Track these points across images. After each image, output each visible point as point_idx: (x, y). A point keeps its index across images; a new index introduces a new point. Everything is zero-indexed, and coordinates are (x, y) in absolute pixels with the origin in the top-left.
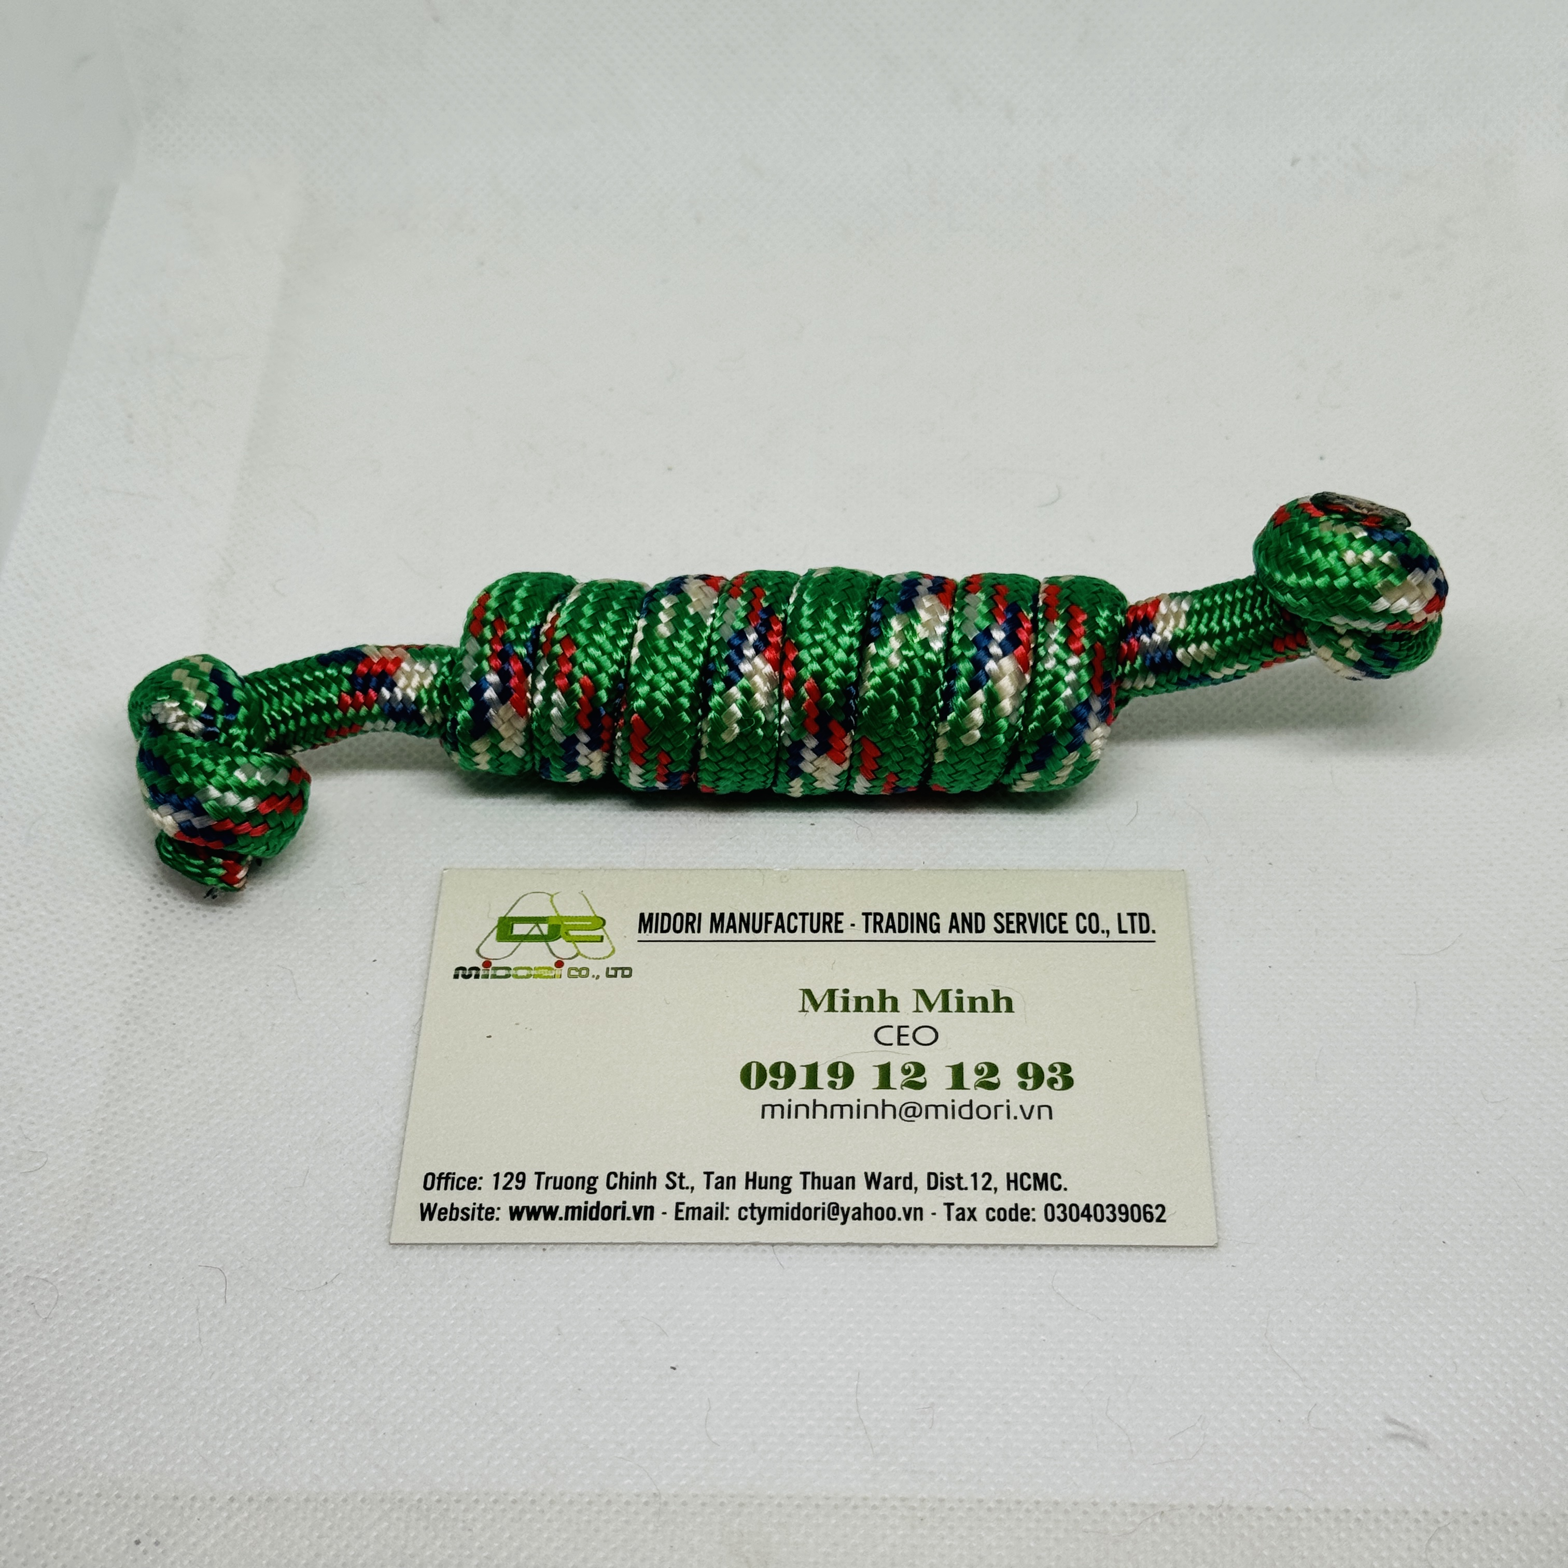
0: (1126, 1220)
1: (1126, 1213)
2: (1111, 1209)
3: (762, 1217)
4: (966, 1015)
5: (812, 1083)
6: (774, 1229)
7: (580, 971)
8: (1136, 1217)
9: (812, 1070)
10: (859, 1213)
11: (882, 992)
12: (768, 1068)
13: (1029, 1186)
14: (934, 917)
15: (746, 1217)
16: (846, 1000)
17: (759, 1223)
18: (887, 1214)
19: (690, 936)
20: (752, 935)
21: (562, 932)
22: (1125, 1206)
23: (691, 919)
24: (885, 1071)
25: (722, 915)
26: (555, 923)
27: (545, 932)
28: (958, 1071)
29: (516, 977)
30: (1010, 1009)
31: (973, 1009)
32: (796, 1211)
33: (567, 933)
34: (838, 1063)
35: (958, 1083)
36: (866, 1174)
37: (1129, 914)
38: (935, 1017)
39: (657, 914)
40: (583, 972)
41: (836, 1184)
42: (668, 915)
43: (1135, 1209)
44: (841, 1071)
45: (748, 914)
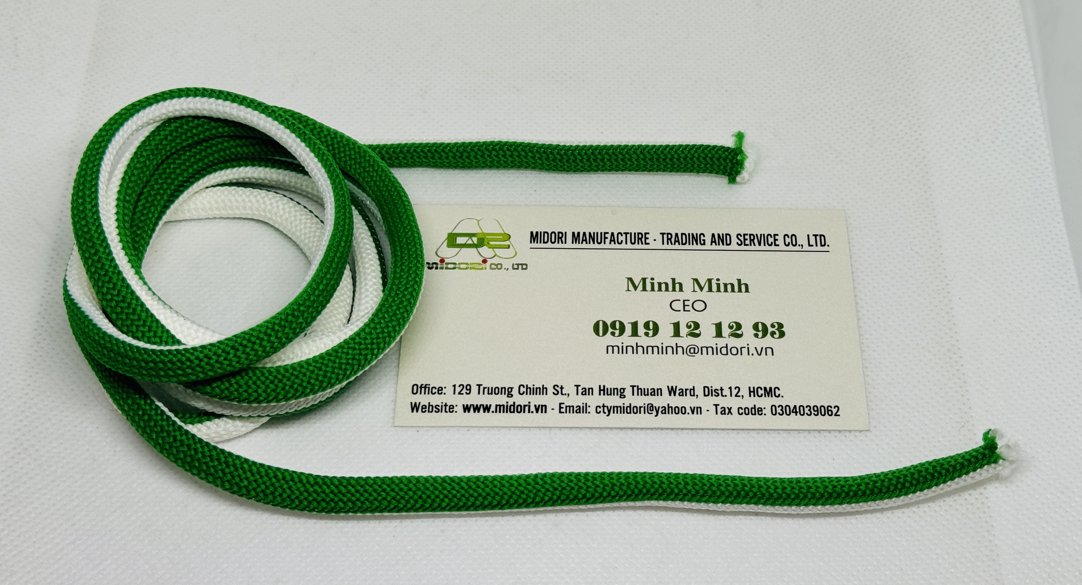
0: (817, 415)
1: (817, 411)
2: (808, 408)
3: (609, 411)
4: (722, 294)
5: (635, 333)
6: (617, 419)
7: (497, 265)
8: (823, 413)
9: (635, 325)
10: (665, 410)
11: (674, 280)
12: (609, 324)
13: (762, 395)
14: (702, 236)
15: (600, 412)
16: (653, 284)
17: (608, 416)
18: (681, 410)
19: (560, 245)
20: (596, 246)
21: (486, 242)
22: (817, 407)
23: (560, 235)
24: (677, 326)
25: (579, 233)
26: (481, 237)
27: (476, 242)
28: (719, 326)
29: (460, 268)
30: (747, 291)
31: (726, 290)
32: (629, 408)
33: (488, 243)
34: (649, 321)
35: (719, 334)
36: (668, 387)
37: (814, 235)
38: (704, 295)
39: (541, 232)
40: (498, 266)
41: (651, 393)
42: (547, 233)
43: (822, 408)
44: (651, 327)
45: (594, 233)
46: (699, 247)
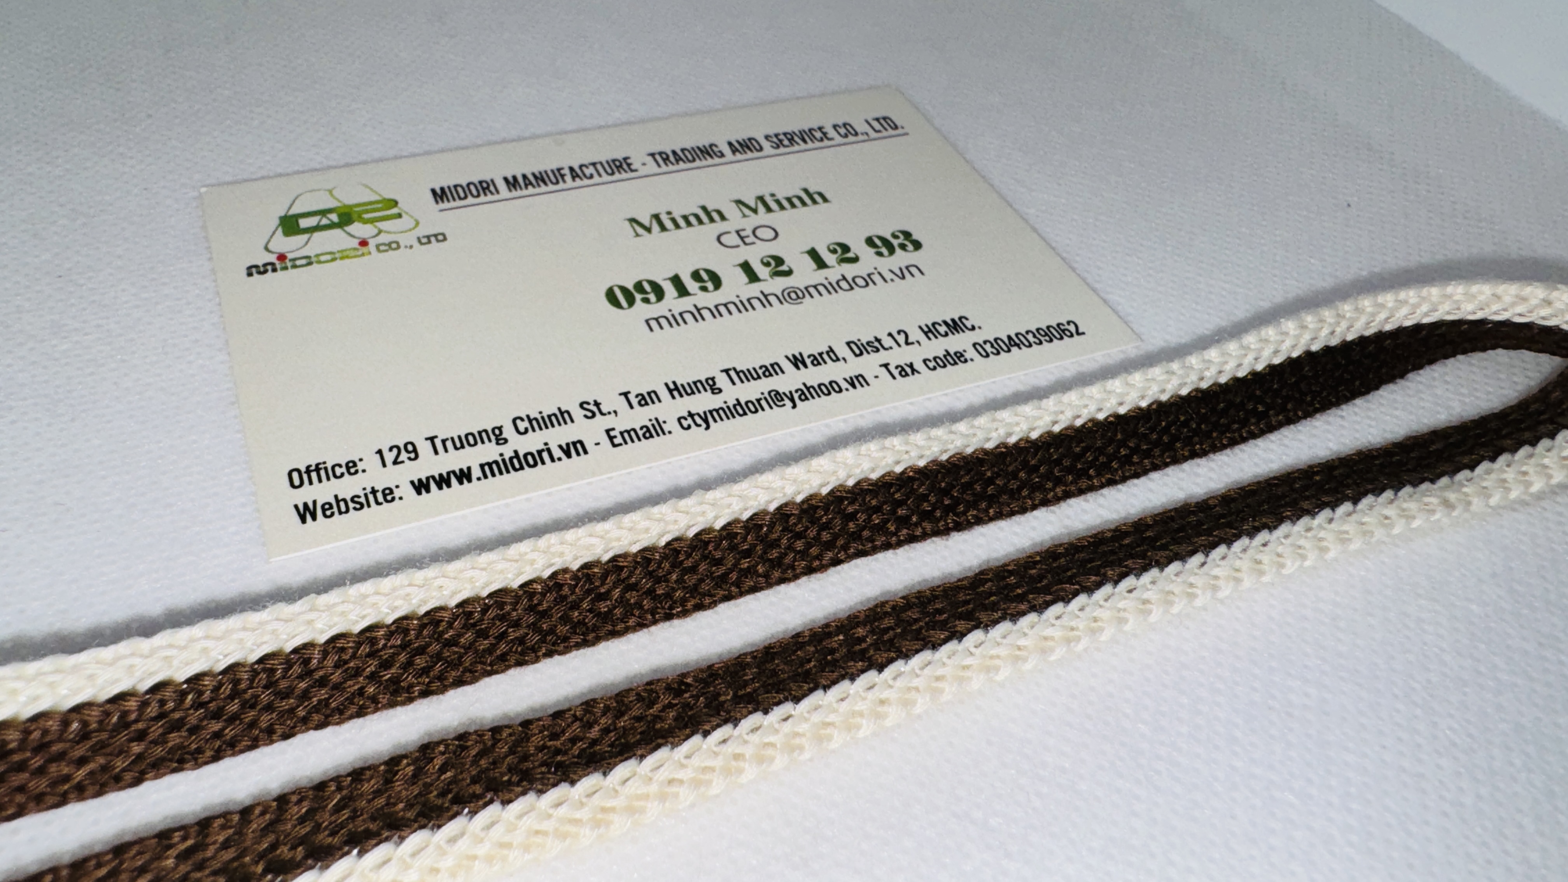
0: (1052, 341)
1: (1047, 335)
2: (1030, 335)
3: (706, 421)
4: (791, 212)
5: (683, 291)
6: (728, 430)
7: (389, 244)
8: (1058, 336)
9: (676, 281)
10: (803, 393)
11: (703, 208)
12: (631, 289)
13: (947, 333)
14: (713, 147)
16: (674, 220)
17: (708, 428)
18: (830, 388)
19: (490, 197)
21: (355, 216)
22: (1042, 330)
23: (484, 185)
26: (344, 212)
27: (336, 220)
28: (813, 254)
29: (319, 262)
30: (825, 200)
31: (794, 206)
32: (738, 408)
33: (359, 217)
34: (698, 271)
35: (821, 264)
36: (787, 357)
37: (873, 120)
39: (449, 188)
40: (392, 246)
41: (764, 373)
42: (460, 186)
43: (1051, 330)
44: (705, 277)
45: (540, 173)
46: (717, 160)
